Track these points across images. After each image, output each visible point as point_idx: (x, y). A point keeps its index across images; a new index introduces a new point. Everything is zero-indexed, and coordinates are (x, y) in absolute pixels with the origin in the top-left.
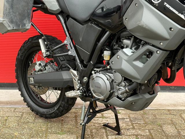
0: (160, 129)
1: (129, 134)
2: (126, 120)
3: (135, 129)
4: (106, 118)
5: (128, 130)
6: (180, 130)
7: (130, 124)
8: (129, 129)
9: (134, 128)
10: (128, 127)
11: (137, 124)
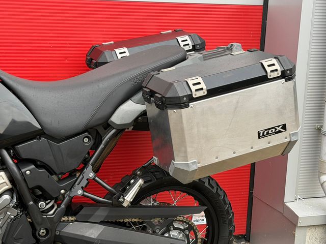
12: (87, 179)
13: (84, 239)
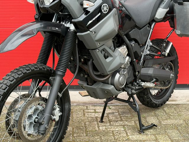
0: (144, 120)
1: (117, 125)
2: (115, 114)
3: (123, 121)
4: (98, 113)
5: (116, 121)
6: (161, 121)
7: (119, 117)
8: (118, 120)
9: (121, 120)
10: (116, 120)
11: (125, 117)
12: (150, 46)
13: (148, 75)
